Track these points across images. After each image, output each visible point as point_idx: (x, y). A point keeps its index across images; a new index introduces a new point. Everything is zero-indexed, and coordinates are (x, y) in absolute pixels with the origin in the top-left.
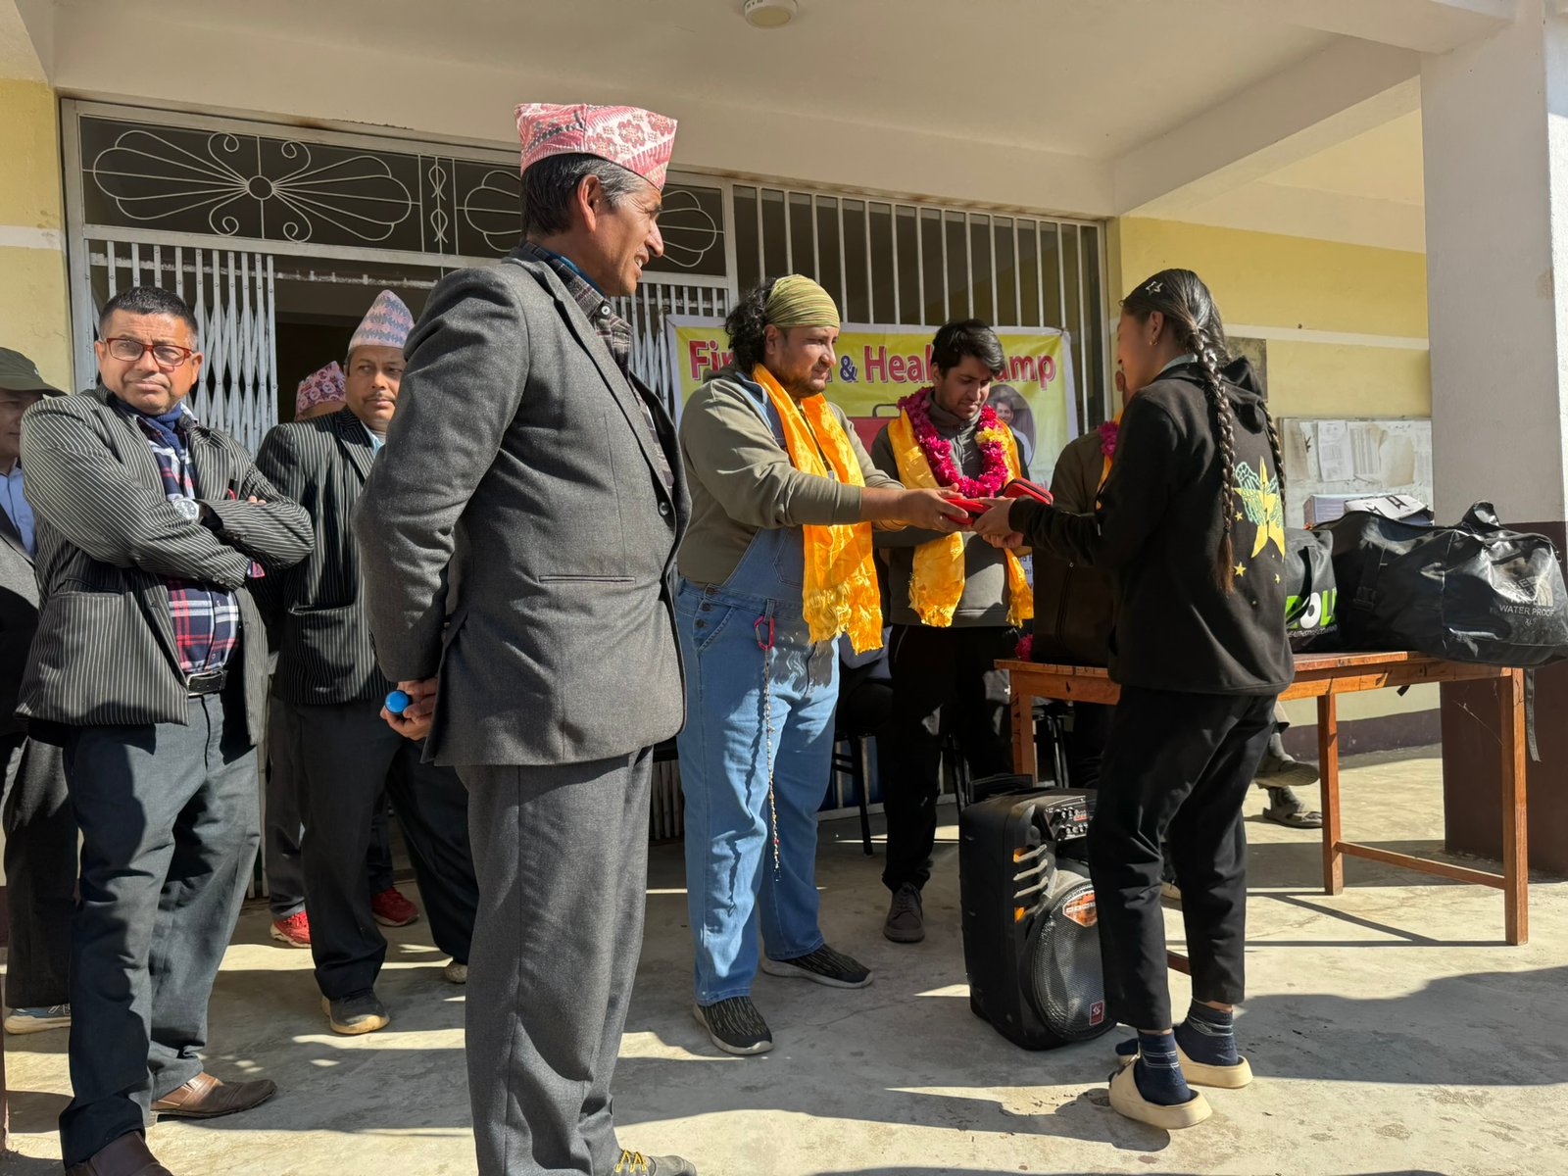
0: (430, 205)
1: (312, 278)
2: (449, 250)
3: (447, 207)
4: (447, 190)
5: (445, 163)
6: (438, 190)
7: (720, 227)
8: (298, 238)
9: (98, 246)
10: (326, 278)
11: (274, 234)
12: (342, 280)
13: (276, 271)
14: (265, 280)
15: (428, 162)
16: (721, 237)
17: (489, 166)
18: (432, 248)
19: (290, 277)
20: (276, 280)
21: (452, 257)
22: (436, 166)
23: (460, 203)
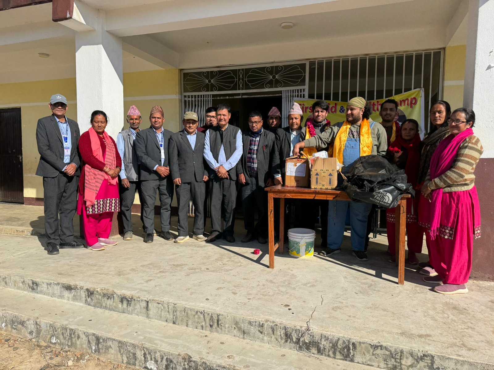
0: (239, 80)
1: (218, 98)
2: (242, 89)
3: (243, 79)
4: (243, 76)
5: (243, 70)
6: (241, 76)
7: (305, 73)
8: (216, 90)
9: (185, 96)
10: (220, 98)
11: (212, 90)
12: (223, 98)
13: (212, 98)
14: (210, 100)
15: (239, 70)
16: (305, 76)
17: (251, 69)
18: (239, 89)
19: (214, 98)
20: (212, 99)
21: (243, 90)
22: (241, 71)
23: (245, 78)
